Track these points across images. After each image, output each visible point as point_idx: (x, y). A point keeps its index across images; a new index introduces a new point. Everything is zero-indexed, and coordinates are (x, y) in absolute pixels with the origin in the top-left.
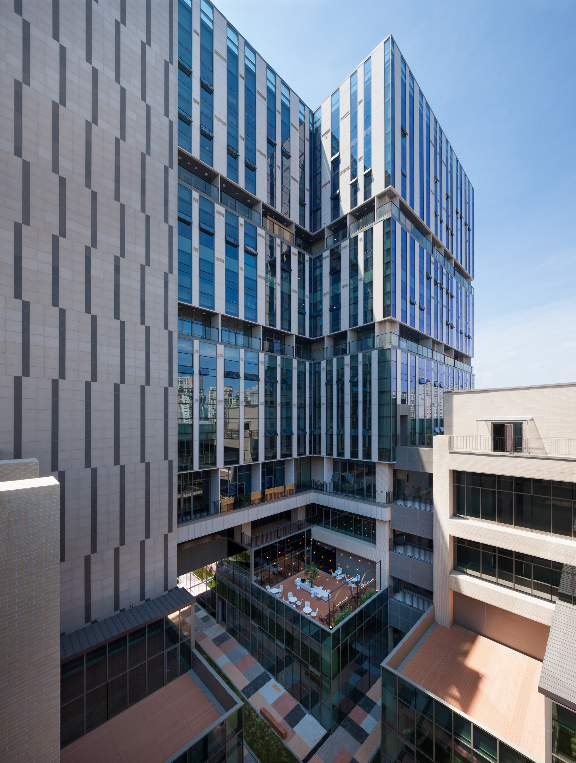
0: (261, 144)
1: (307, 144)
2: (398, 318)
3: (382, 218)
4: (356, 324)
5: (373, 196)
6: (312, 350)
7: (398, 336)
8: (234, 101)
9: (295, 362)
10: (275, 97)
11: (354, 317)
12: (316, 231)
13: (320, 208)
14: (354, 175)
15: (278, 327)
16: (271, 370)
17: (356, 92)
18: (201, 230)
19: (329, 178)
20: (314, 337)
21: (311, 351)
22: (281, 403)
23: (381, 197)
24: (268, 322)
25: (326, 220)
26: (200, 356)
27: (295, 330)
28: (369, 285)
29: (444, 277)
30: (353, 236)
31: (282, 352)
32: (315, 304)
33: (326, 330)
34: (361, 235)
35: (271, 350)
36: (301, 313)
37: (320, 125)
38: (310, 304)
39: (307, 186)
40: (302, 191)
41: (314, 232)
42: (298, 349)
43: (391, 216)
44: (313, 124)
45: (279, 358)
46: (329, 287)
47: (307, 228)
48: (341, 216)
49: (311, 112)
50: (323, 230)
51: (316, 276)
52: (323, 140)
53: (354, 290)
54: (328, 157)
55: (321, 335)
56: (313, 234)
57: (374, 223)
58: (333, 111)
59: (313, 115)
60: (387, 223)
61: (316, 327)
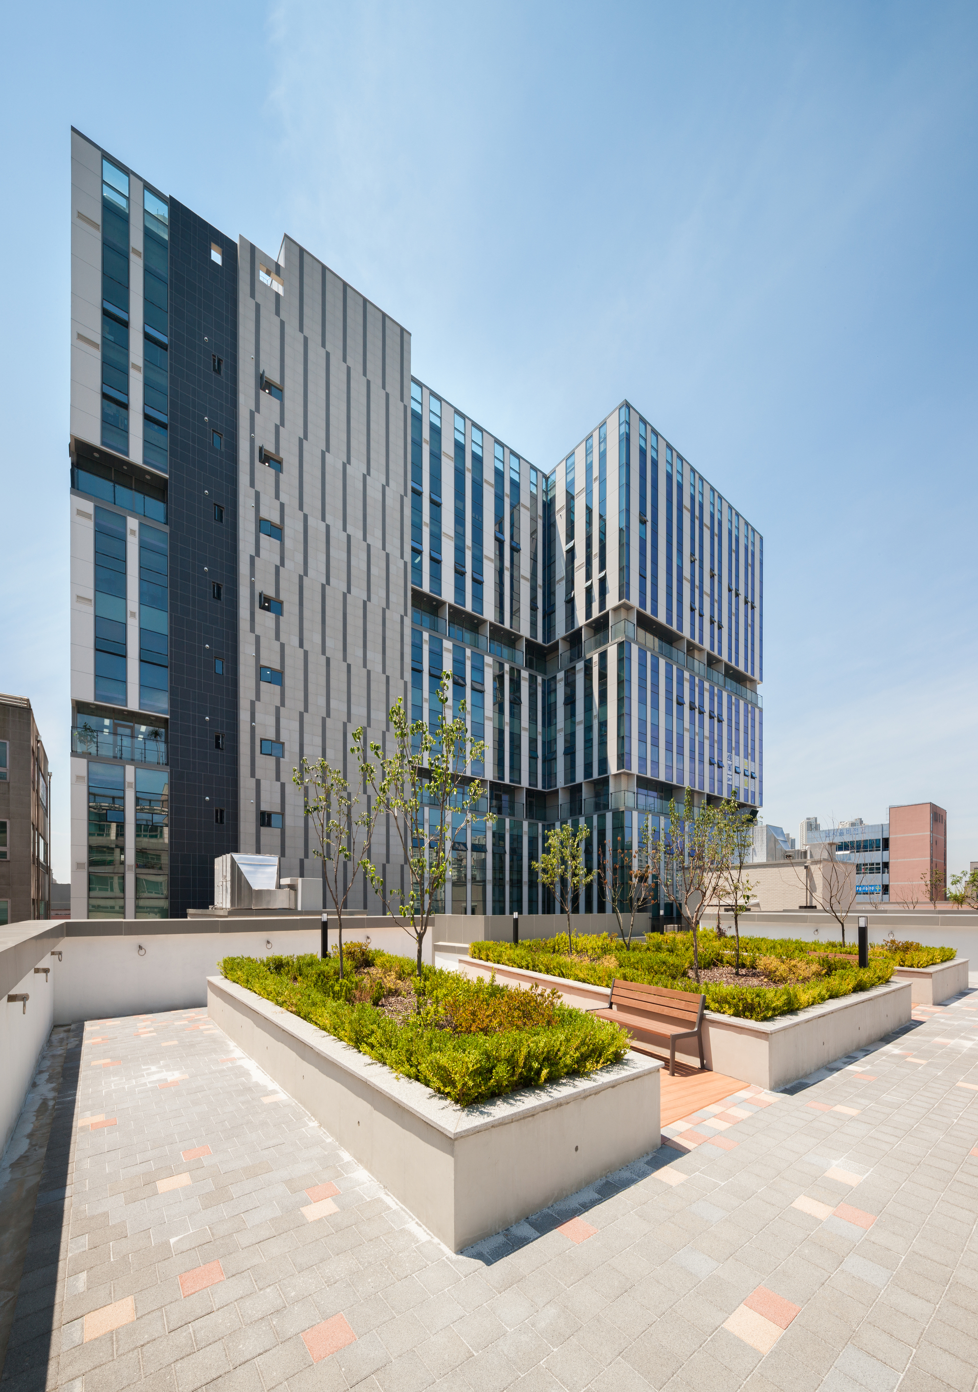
0: (489, 547)
1: (540, 522)
2: (635, 770)
3: (616, 640)
4: (591, 775)
5: (607, 609)
6: (547, 806)
7: (634, 793)
8: (460, 506)
9: (525, 824)
10: (503, 477)
11: (588, 767)
12: (550, 642)
13: (555, 611)
14: (589, 576)
15: (507, 781)
16: (498, 837)
17: (592, 462)
18: (431, 675)
19: (563, 574)
20: (548, 788)
21: (545, 808)
22: (511, 880)
23: (616, 609)
24: (497, 775)
25: (560, 631)
26: (430, 825)
27: (525, 783)
28: (603, 725)
29: (707, 695)
30: (588, 657)
31: (512, 814)
32: (550, 742)
33: (560, 782)
34: (596, 658)
35: (499, 811)
36: (533, 757)
37: (554, 497)
38: (544, 743)
39: (540, 581)
40: (534, 590)
41: (548, 643)
42: (529, 805)
43: (624, 639)
44: (546, 492)
45: (507, 821)
46: (563, 722)
47: (540, 640)
48: (576, 627)
49: (544, 476)
50: (558, 642)
51: (551, 704)
52: (557, 517)
53: (588, 729)
54: (562, 546)
55: (556, 786)
56: (546, 645)
57: (608, 644)
58: (568, 480)
59: (547, 478)
60: (621, 645)
61: (549, 775)
